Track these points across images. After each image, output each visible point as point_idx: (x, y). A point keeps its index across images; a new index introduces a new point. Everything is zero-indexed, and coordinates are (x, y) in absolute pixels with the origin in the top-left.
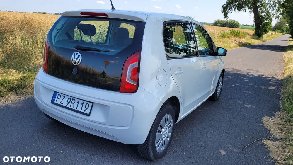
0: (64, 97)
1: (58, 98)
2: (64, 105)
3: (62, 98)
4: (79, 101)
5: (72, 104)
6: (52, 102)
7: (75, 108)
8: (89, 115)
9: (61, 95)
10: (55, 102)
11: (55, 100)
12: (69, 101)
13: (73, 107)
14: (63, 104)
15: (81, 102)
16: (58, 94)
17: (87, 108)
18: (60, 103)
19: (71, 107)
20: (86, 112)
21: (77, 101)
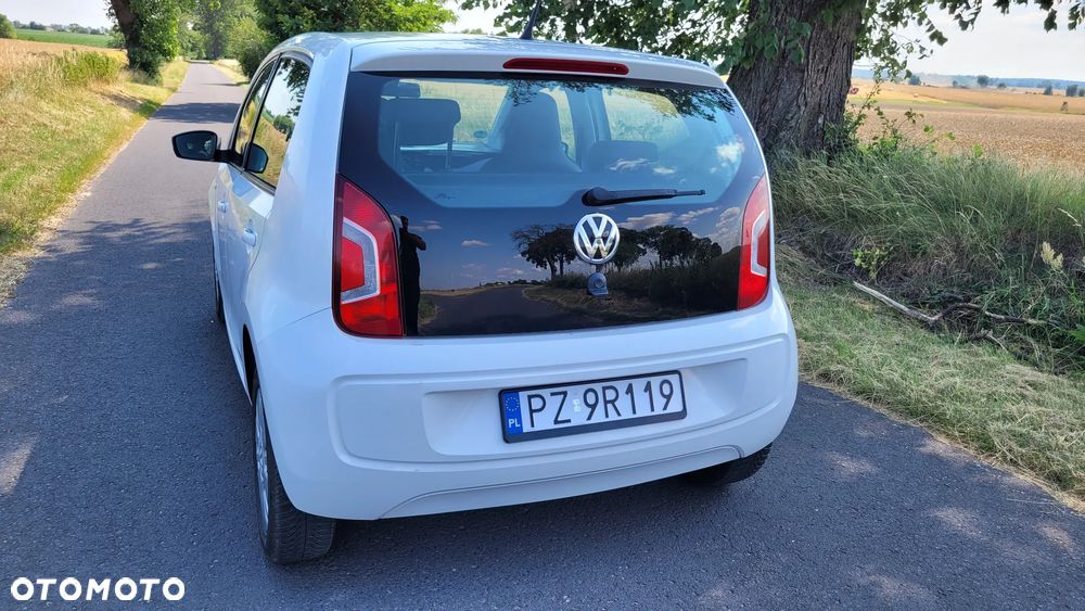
0: (562, 396)
1: (532, 411)
2: (580, 420)
3: (553, 403)
4: (630, 385)
5: (610, 405)
6: (511, 435)
7: (627, 414)
8: (682, 415)
9: (545, 393)
10: (527, 428)
11: (520, 422)
12: (591, 400)
13: (619, 414)
14: (569, 421)
15: (639, 385)
16: (523, 396)
17: (668, 398)
18: (556, 422)
19: (613, 417)
20: (670, 410)
21: (622, 390)
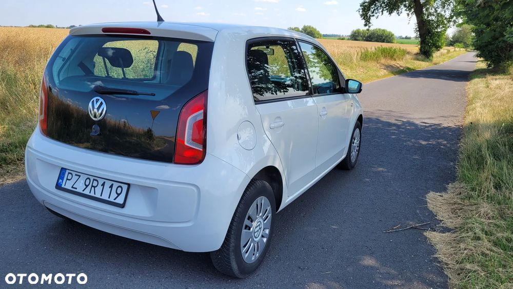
0: (78, 177)
1: (67, 179)
3: (75, 178)
4: (104, 182)
5: (93, 188)
6: (58, 186)
7: (98, 195)
8: (122, 206)
9: (74, 173)
10: (63, 186)
11: (62, 182)
12: (87, 183)
13: (95, 194)
14: (76, 188)
15: (108, 184)
16: (67, 171)
17: (119, 195)
18: (72, 187)
19: (92, 194)
20: (117, 201)
21: (101, 183)
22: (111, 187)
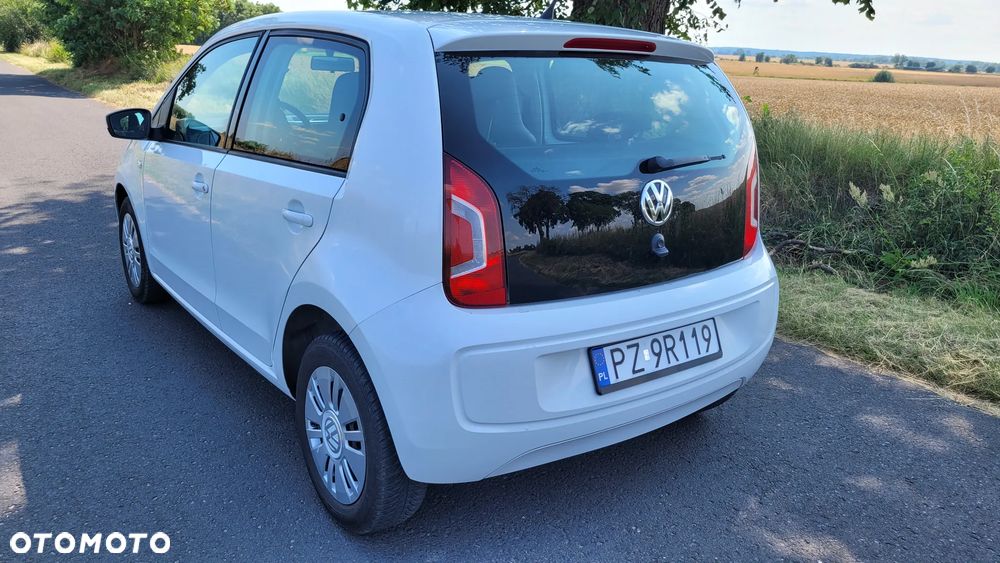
0: (635, 349)
1: (615, 364)
2: (650, 369)
3: (630, 354)
4: (682, 333)
5: (670, 353)
6: (600, 388)
7: (683, 359)
8: (718, 355)
9: (622, 346)
10: (613, 380)
11: (607, 375)
12: (657, 351)
13: (677, 360)
14: (643, 370)
15: (688, 333)
16: (607, 350)
17: (708, 340)
18: (634, 372)
19: (674, 363)
20: (711, 351)
21: (677, 338)
22: (694, 334)
